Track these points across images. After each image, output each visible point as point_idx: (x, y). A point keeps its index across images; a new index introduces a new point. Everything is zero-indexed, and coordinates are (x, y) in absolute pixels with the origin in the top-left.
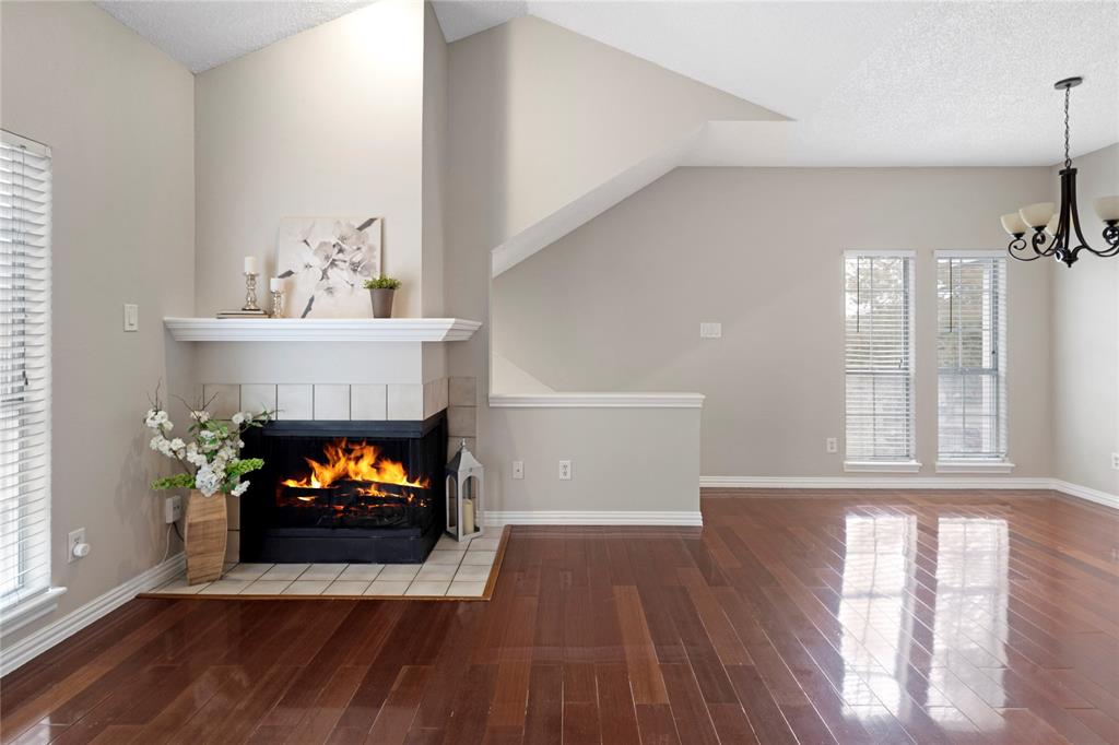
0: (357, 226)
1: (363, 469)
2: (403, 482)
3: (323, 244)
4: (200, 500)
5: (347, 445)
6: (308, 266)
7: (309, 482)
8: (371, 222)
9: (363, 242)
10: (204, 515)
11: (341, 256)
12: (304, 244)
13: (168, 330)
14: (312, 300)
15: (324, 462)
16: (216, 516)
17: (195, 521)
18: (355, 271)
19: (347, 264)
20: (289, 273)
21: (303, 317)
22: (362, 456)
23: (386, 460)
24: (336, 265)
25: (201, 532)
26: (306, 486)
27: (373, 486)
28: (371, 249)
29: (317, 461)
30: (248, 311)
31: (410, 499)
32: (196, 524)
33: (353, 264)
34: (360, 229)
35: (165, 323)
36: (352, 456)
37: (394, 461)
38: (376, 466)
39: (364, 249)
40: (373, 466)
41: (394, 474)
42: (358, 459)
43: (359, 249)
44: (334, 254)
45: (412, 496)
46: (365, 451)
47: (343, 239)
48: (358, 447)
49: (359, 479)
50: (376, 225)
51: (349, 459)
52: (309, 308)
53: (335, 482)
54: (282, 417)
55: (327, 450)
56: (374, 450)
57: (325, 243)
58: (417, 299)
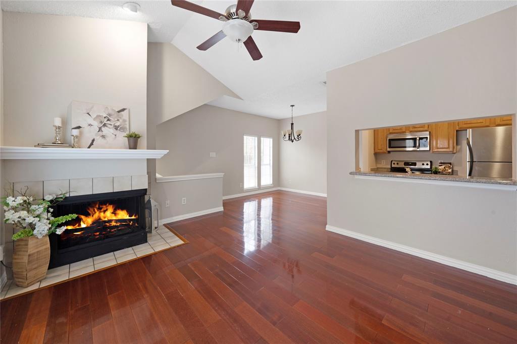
0: (117, 110)
1: (108, 215)
2: (127, 217)
3: (98, 116)
4: (35, 241)
5: (99, 206)
6: (90, 125)
7: (80, 225)
8: (123, 110)
9: (120, 118)
10: (37, 248)
11: (108, 122)
12: (88, 115)
14: (93, 140)
15: (87, 215)
16: (44, 247)
17: (31, 253)
18: (116, 129)
19: (112, 126)
20: (79, 127)
21: (89, 147)
22: (107, 210)
23: (119, 209)
24: (106, 126)
25: (36, 257)
26: (78, 227)
27: (113, 222)
28: (124, 120)
29: (83, 215)
31: (131, 224)
32: (33, 254)
33: (116, 126)
36: (102, 210)
37: (122, 209)
38: (114, 213)
39: (121, 121)
40: (112, 213)
41: (123, 215)
42: (105, 212)
43: (118, 120)
44: (105, 121)
45: (132, 222)
46: (108, 208)
47: (109, 115)
48: (105, 206)
49: (106, 219)
50: (126, 112)
51: (101, 212)
52: (92, 144)
53: (93, 223)
54: (72, 194)
55: (89, 209)
56: (113, 207)
57: (100, 116)
58: (145, 142)
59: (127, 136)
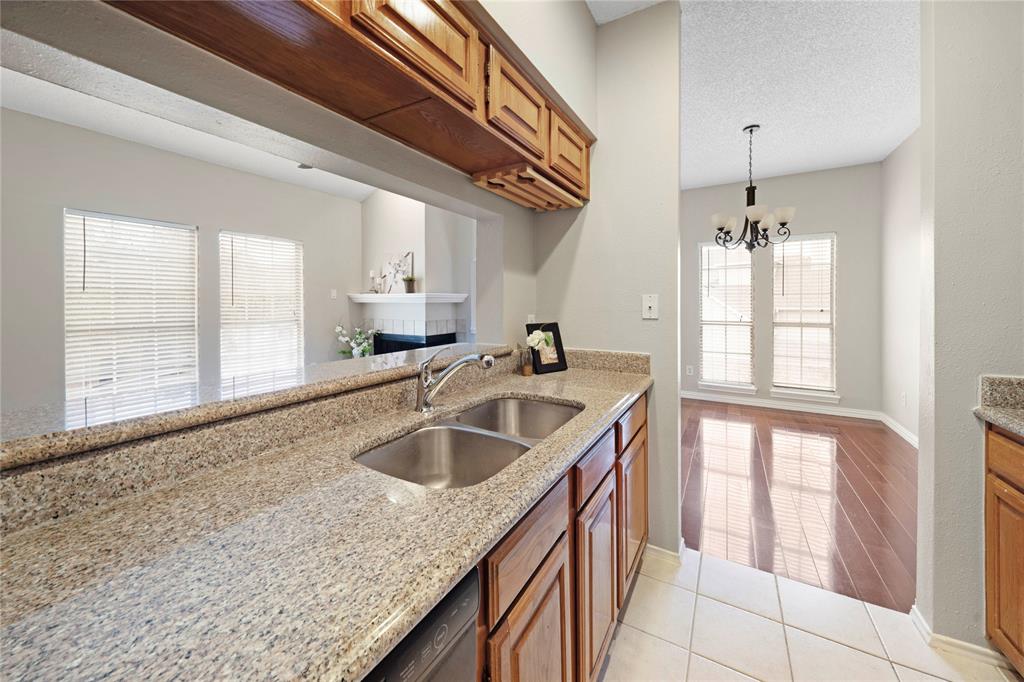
6: (390, 273)
8: (409, 253)
9: (407, 262)
11: (399, 268)
12: (390, 264)
13: (350, 298)
14: (391, 286)
18: (403, 274)
20: (385, 276)
21: (388, 293)
28: (409, 265)
30: (371, 291)
33: (403, 271)
34: (406, 257)
35: (349, 296)
43: (405, 265)
47: (400, 261)
50: (411, 255)
52: (390, 290)
57: (395, 264)
58: (424, 286)
59: (404, 280)
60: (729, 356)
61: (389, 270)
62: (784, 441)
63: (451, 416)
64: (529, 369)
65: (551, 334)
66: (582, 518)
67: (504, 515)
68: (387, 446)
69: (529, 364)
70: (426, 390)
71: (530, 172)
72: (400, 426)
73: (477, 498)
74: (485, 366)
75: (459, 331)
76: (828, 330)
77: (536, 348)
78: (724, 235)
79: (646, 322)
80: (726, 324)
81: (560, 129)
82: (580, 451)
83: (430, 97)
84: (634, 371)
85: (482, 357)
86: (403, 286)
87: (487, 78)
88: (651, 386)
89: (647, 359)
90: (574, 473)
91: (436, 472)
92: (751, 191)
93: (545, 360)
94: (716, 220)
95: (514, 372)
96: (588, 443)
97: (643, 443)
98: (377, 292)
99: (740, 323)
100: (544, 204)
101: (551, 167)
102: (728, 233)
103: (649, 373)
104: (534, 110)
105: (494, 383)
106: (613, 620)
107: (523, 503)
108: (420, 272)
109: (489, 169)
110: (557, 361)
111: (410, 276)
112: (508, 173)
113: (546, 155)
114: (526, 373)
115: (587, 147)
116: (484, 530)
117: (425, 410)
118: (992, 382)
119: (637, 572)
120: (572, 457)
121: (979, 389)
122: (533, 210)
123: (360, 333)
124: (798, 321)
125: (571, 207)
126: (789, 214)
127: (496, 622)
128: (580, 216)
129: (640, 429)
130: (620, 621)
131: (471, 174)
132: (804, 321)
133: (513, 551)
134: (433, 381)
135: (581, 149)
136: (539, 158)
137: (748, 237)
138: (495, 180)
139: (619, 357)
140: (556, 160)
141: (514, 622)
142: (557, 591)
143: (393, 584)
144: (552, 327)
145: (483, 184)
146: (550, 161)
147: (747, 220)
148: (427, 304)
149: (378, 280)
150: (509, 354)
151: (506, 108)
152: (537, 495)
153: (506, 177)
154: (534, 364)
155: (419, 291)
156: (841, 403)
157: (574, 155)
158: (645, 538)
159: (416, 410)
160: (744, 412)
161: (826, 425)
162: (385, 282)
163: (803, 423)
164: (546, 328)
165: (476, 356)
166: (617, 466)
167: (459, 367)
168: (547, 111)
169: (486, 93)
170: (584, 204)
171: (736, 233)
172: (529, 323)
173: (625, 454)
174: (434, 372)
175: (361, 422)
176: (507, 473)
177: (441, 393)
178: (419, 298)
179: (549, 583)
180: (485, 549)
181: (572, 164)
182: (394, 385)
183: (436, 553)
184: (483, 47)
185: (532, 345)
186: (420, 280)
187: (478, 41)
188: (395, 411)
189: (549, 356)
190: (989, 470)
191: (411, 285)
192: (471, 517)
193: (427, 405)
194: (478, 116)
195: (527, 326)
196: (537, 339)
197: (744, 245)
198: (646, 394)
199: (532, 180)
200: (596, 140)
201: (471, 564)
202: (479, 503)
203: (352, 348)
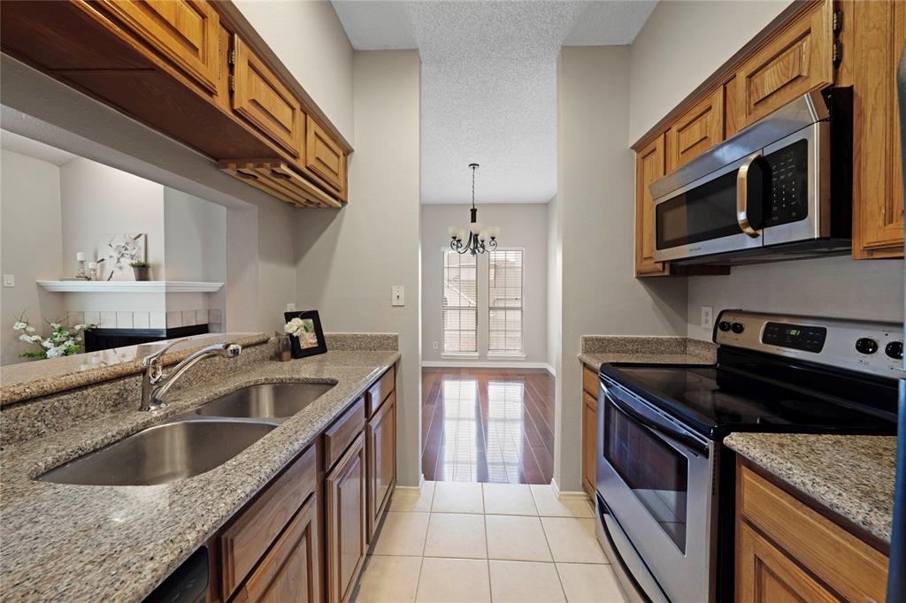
0: (134, 237)
3: (118, 246)
6: (111, 257)
8: (141, 235)
9: (137, 245)
11: (126, 252)
12: (109, 246)
13: (40, 286)
14: (112, 272)
18: (132, 259)
20: (103, 260)
21: (108, 280)
24: (124, 256)
28: (140, 248)
30: (79, 278)
33: (131, 256)
34: (135, 239)
35: (38, 283)
39: (137, 248)
43: (134, 248)
44: (123, 251)
47: (127, 244)
50: (143, 237)
52: (111, 276)
54: (103, 327)
58: (163, 272)
59: (133, 265)
60: (462, 333)
61: (108, 253)
62: (495, 389)
63: (189, 410)
64: (287, 354)
65: (311, 321)
66: (330, 478)
67: (239, 491)
68: (94, 455)
69: (288, 350)
70: (155, 387)
71: (284, 168)
72: (115, 429)
73: (209, 483)
74: (230, 355)
75: (212, 321)
76: (519, 312)
77: (295, 335)
78: (456, 241)
79: (394, 308)
80: (460, 309)
81: (316, 134)
82: (326, 420)
83: (153, 68)
84: (386, 349)
85: (227, 347)
86: (132, 272)
87: (231, 67)
88: (399, 360)
89: (396, 338)
90: (322, 440)
91: (168, 470)
92: (474, 212)
93: (304, 345)
94: (451, 231)
95: (272, 359)
96: (335, 413)
97: (392, 406)
98: (89, 279)
99: (468, 308)
100: (303, 201)
101: (307, 168)
102: (460, 241)
103: (397, 350)
104: (289, 111)
105: (247, 371)
106: (362, 555)
107: (263, 476)
108: (156, 255)
109: (239, 158)
110: (317, 345)
111: (143, 261)
112: (261, 166)
113: (302, 155)
114: (285, 358)
115: (344, 155)
116: (214, 510)
117: (153, 408)
118: (586, 340)
119: (386, 511)
120: (319, 426)
121: (581, 344)
122: (292, 205)
123: (60, 330)
124: (503, 305)
125: (330, 207)
126: (497, 232)
127: (231, 592)
128: (339, 215)
129: (389, 394)
130: (369, 555)
131: (217, 161)
132: (507, 306)
133: (252, 522)
134: (165, 376)
135: (338, 157)
136: (294, 157)
137: (472, 246)
138: (245, 170)
139: (373, 338)
140: (312, 162)
141: (253, 586)
142: (303, 546)
143: (86, 593)
144: (313, 315)
145: (231, 170)
146: (306, 161)
147: (471, 234)
148: (167, 294)
149: (91, 265)
150: (265, 342)
151: (254, 102)
152: (278, 466)
153: (258, 169)
154: (294, 349)
155: (156, 279)
156: (527, 359)
157: (332, 161)
158: (393, 481)
159: (140, 409)
160: (470, 372)
161: (518, 375)
162: (102, 268)
163: (506, 375)
164: (303, 315)
165: (220, 346)
166: (367, 428)
167: (198, 359)
168: (303, 115)
169: (230, 82)
170: (343, 206)
171: (465, 242)
172: (289, 311)
173: (375, 417)
174: (165, 367)
175: (50, 434)
176: (248, 453)
177: (176, 387)
178: (155, 287)
179: (295, 541)
180: (214, 527)
181: (330, 169)
182: (106, 386)
183: (151, 546)
184: (225, 34)
185: (290, 331)
186: (157, 267)
187: (219, 26)
188: (108, 415)
189: (309, 340)
190: (584, 390)
191: (143, 272)
192: (200, 502)
193: (156, 402)
194: (221, 102)
195: (285, 314)
196: (295, 326)
197: (469, 251)
198: (394, 366)
199: (287, 177)
200: (353, 151)
201: (195, 545)
202: (211, 488)
203: (46, 349)
